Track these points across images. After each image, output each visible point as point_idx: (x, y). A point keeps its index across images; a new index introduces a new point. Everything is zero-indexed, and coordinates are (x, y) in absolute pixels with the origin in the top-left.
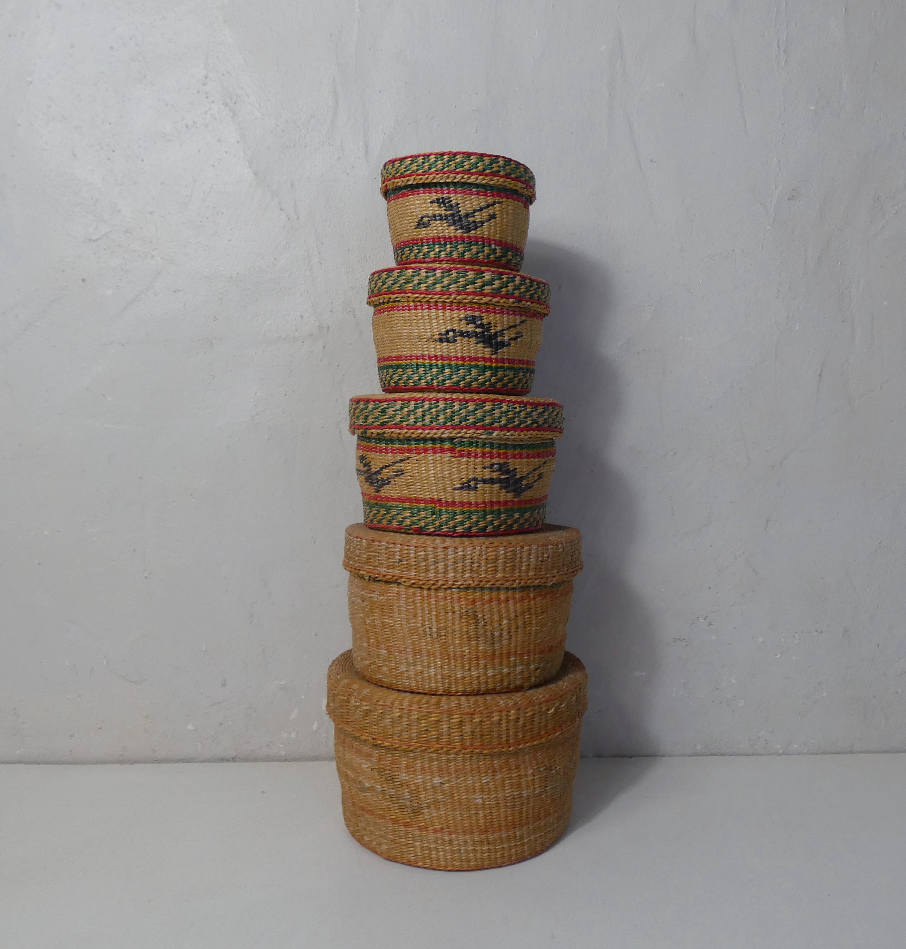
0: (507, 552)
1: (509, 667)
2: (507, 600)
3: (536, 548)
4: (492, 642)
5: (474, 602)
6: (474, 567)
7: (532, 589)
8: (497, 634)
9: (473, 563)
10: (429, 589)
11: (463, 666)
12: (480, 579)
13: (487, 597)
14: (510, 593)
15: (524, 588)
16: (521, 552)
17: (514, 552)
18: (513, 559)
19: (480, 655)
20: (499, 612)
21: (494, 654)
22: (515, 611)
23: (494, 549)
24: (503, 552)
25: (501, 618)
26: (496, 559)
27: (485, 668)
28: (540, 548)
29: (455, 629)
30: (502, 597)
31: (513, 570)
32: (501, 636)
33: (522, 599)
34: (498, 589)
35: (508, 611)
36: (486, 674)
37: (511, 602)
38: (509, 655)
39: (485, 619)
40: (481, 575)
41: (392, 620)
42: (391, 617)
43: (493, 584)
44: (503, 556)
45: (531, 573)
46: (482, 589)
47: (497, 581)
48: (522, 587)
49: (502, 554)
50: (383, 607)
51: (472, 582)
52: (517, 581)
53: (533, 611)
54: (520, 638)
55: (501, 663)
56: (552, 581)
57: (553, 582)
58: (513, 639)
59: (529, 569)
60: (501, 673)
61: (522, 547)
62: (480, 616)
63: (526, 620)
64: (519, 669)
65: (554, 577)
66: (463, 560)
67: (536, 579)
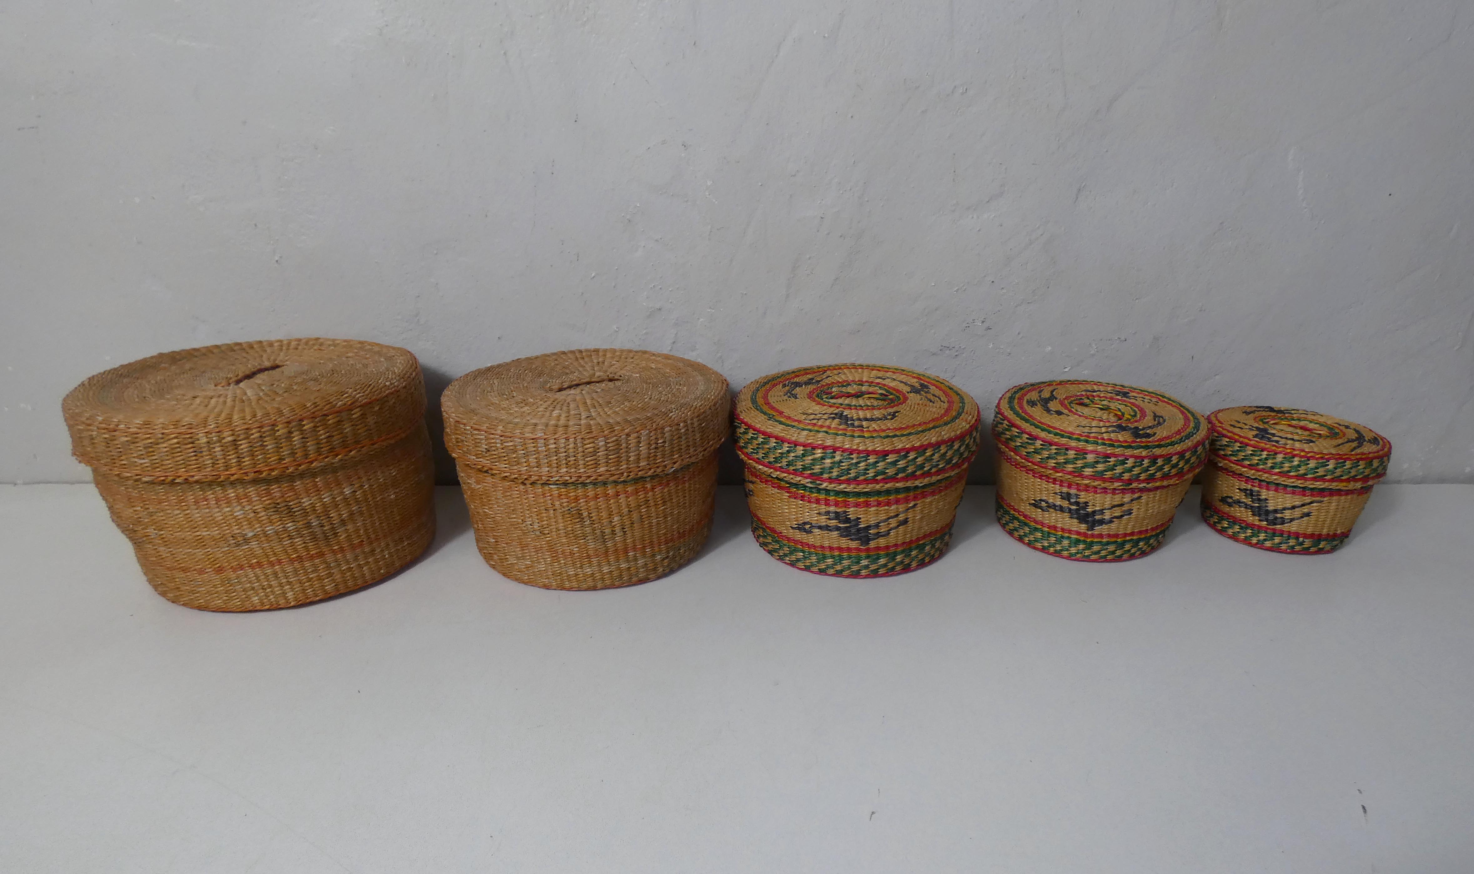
0: (609, 443)
1: (628, 561)
2: (617, 494)
3: (647, 434)
4: (602, 540)
5: (577, 499)
6: (570, 461)
7: (648, 479)
8: (607, 531)
9: (568, 456)
10: (523, 484)
11: (574, 564)
12: (580, 474)
13: (591, 494)
14: (620, 487)
15: (636, 480)
16: (627, 441)
17: (618, 443)
18: (618, 450)
19: (591, 553)
20: (609, 508)
21: (607, 552)
22: (628, 506)
23: (591, 440)
24: (603, 443)
25: (610, 515)
26: (595, 452)
27: (599, 565)
28: (653, 432)
29: (559, 527)
30: (611, 492)
31: (618, 462)
32: (613, 532)
33: (637, 492)
34: (605, 484)
35: (619, 506)
36: (600, 571)
37: (622, 497)
38: (626, 551)
39: (592, 517)
40: (579, 470)
41: (492, 511)
42: (491, 508)
43: (596, 479)
44: (603, 449)
45: (643, 464)
46: (584, 484)
47: (600, 476)
48: (634, 479)
49: (602, 446)
50: (481, 496)
51: (568, 478)
52: (625, 474)
53: (651, 503)
54: (637, 534)
55: (617, 560)
56: (672, 468)
57: (674, 469)
58: (629, 535)
59: (639, 459)
60: (619, 568)
61: (628, 435)
62: (585, 514)
63: (642, 514)
64: (641, 562)
65: (675, 463)
66: (557, 453)
67: (650, 469)
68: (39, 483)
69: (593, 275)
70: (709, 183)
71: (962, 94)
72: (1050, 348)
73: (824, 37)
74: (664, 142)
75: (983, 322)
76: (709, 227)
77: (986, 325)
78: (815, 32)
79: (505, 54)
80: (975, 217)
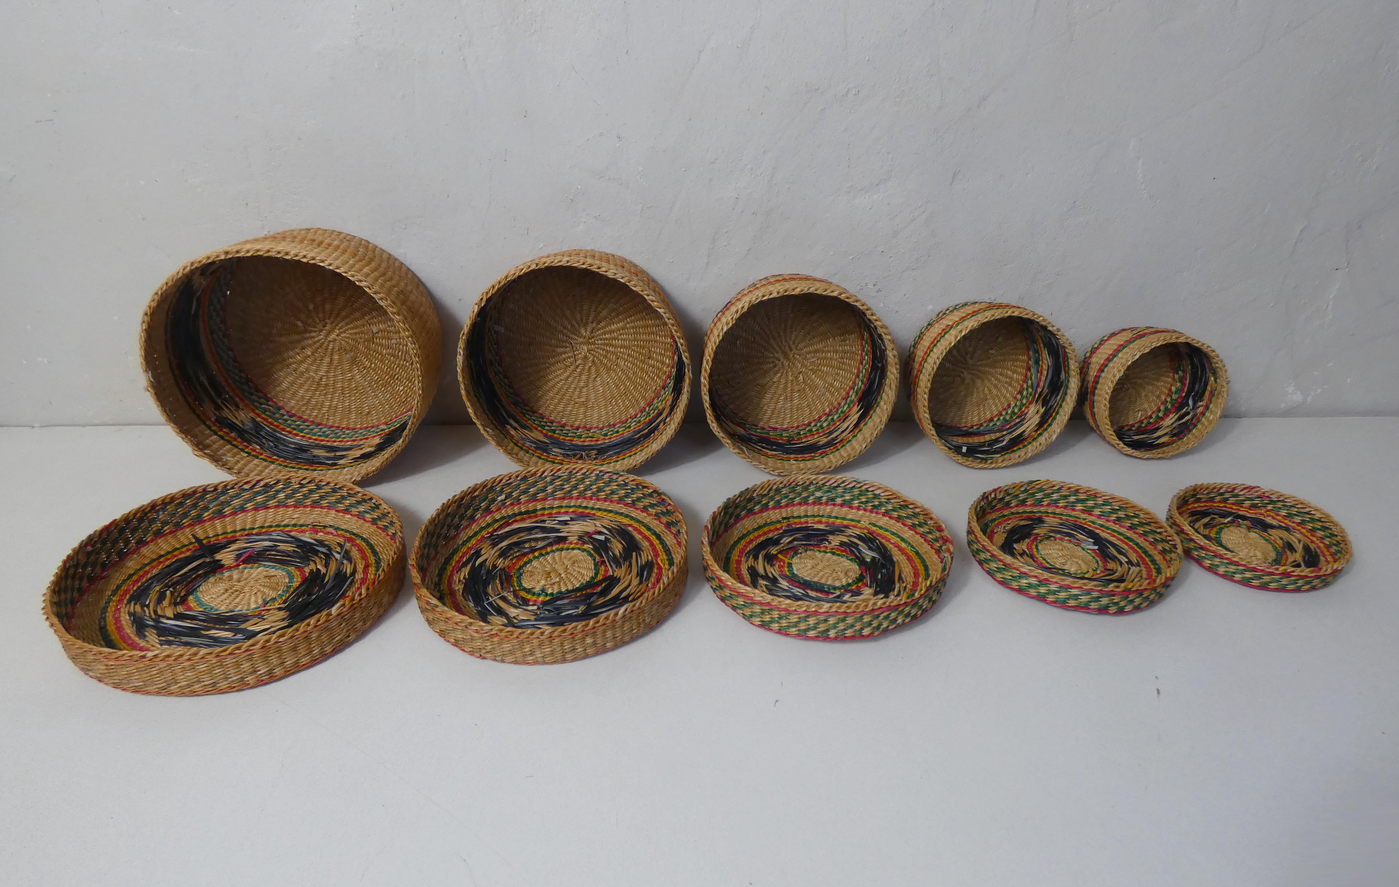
68: (55, 426)
69: (541, 246)
70: (641, 169)
71: (855, 94)
72: (931, 307)
73: (738, 47)
74: (601, 135)
75: (874, 285)
76: (641, 206)
77: (877, 288)
78: (730, 43)
79: (464, 59)
80: (867, 197)
